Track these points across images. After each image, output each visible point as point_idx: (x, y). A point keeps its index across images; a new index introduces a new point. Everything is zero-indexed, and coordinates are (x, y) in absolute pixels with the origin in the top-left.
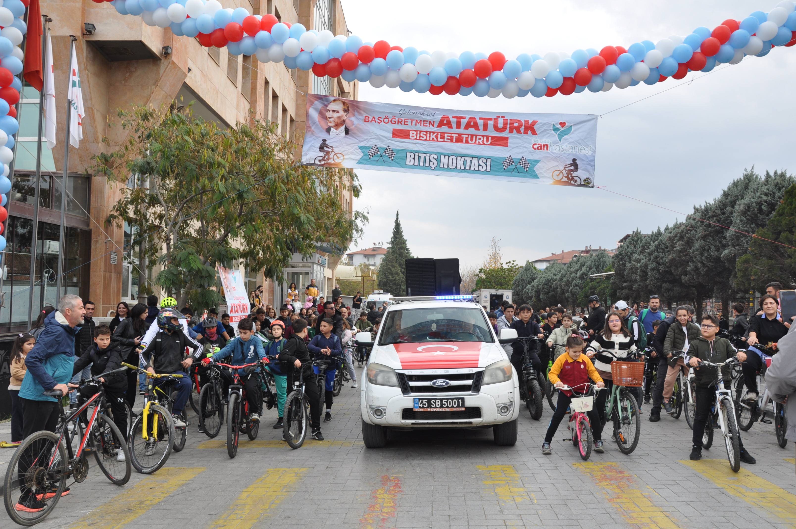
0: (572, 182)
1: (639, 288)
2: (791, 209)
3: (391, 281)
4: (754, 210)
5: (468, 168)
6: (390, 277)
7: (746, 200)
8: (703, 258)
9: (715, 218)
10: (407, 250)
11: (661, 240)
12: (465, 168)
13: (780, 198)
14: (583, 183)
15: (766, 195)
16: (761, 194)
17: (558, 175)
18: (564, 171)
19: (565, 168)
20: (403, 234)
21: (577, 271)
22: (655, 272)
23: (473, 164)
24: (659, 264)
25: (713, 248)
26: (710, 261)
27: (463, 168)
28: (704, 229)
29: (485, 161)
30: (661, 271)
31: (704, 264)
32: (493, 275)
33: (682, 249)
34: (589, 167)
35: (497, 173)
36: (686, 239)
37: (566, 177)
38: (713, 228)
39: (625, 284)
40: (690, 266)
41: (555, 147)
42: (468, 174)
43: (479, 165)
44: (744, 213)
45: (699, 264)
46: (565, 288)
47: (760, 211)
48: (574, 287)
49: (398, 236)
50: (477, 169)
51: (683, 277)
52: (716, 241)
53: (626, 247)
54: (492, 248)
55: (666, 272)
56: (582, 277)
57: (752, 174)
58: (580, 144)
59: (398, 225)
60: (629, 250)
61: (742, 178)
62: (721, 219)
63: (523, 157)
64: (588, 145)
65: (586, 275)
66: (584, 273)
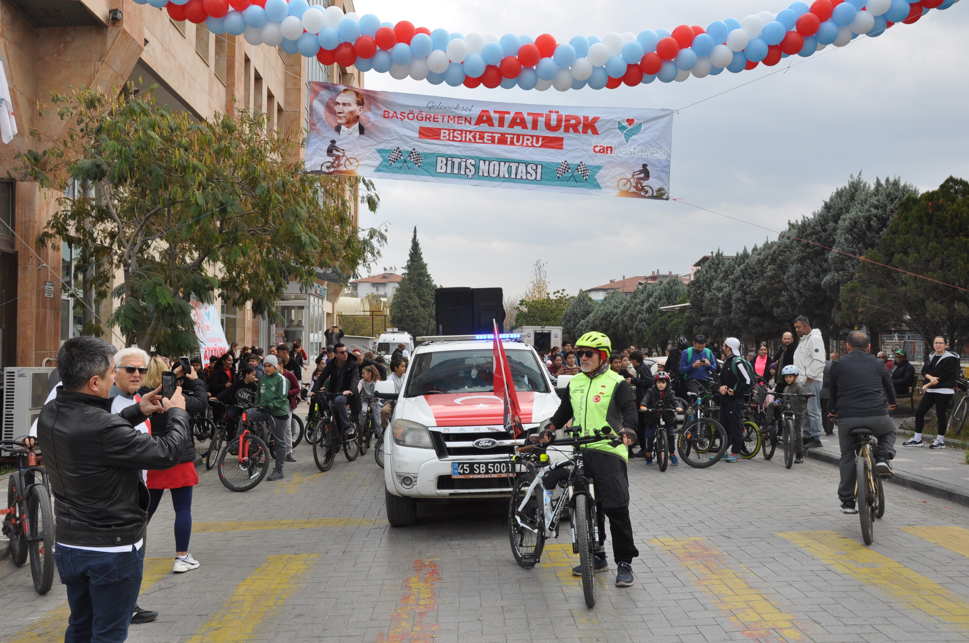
0: (642, 193)
1: (720, 323)
2: (906, 225)
3: (407, 316)
4: (862, 226)
5: (513, 176)
6: (407, 311)
7: (853, 213)
8: (800, 286)
9: (814, 236)
10: (428, 276)
11: (748, 264)
12: (510, 176)
13: (892, 211)
14: (655, 194)
15: (876, 207)
16: (870, 207)
17: (625, 185)
18: (632, 180)
19: (633, 175)
20: (422, 256)
21: (643, 302)
22: (741, 303)
23: (519, 171)
24: (745, 293)
25: (812, 273)
26: (808, 290)
27: (507, 176)
28: (800, 250)
29: (534, 167)
30: (748, 302)
31: (800, 293)
32: (537, 308)
33: (774, 274)
34: (663, 175)
35: (550, 183)
36: (778, 262)
37: (634, 187)
38: (811, 248)
39: (703, 319)
40: (783, 296)
41: (621, 150)
42: (513, 184)
43: (527, 172)
44: (850, 230)
45: (795, 293)
46: (629, 324)
47: (869, 227)
48: (640, 322)
49: (416, 259)
50: (524, 177)
51: (775, 310)
52: (815, 265)
53: (705, 273)
54: (536, 274)
55: (754, 303)
56: (649, 310)
57: (859, 182)
58: (651, 146)
59: (415, 245)
60: (709, 275)
61: (847, 187)
62: (821, 237)
63: (581, 163)
64: (662, 148)
65: (654, 308)
66: (652, 305)
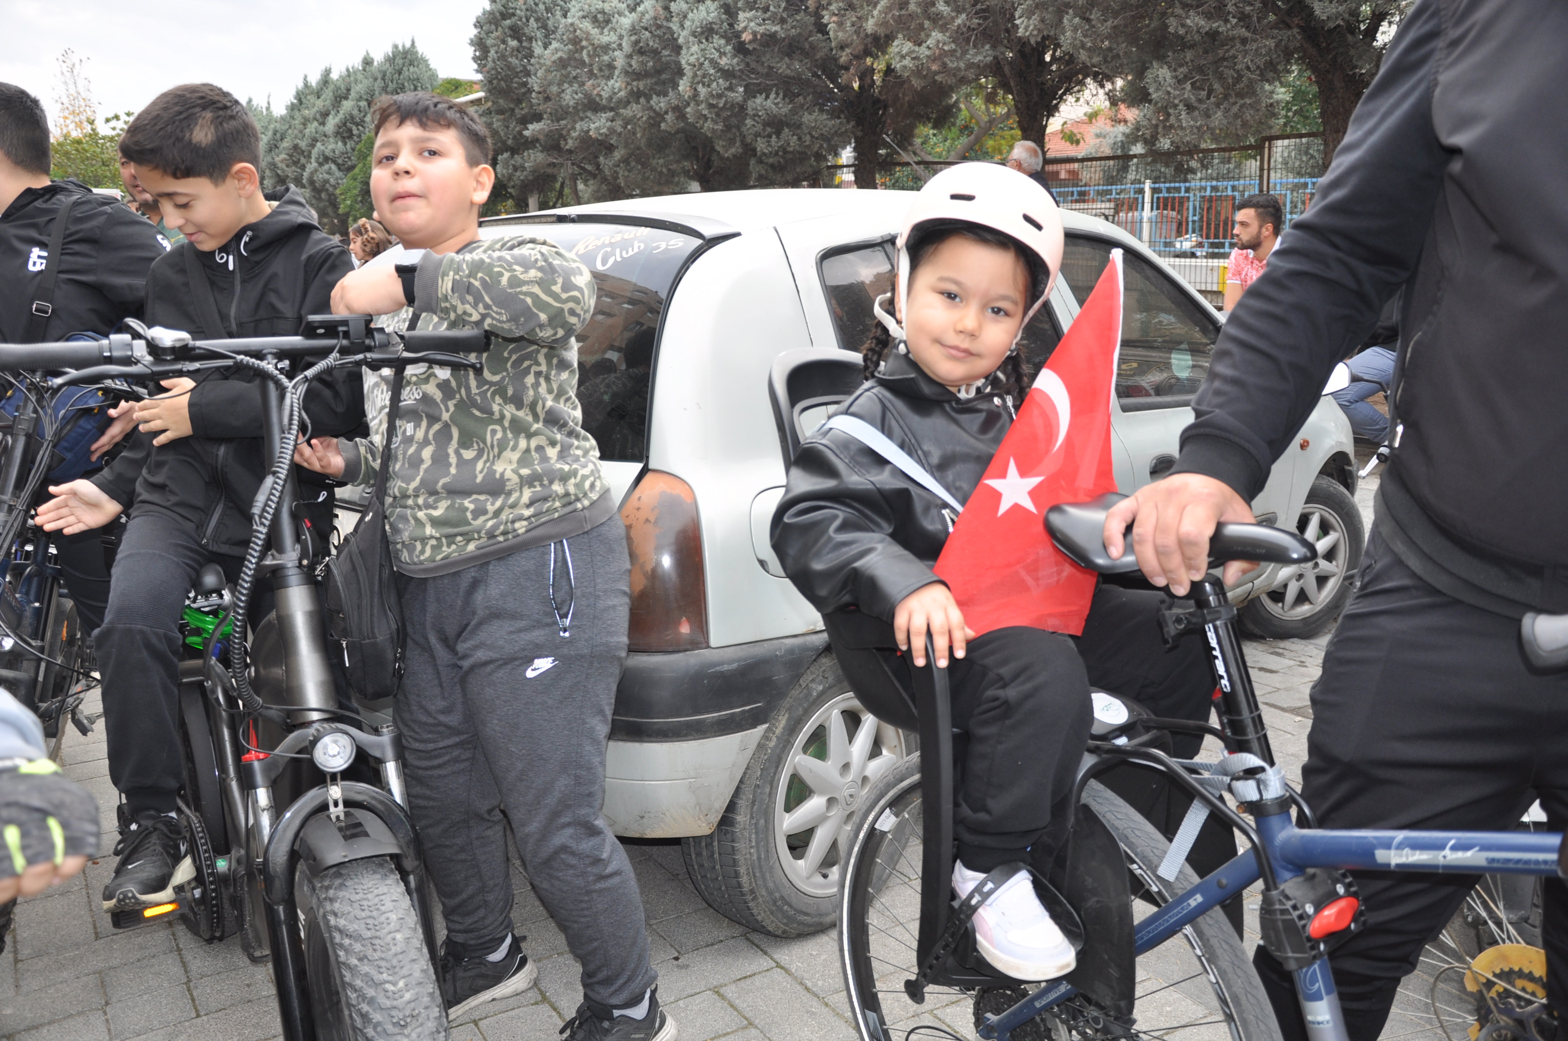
21: (325, 114)
30: (746, 37)
46: (291, 172)
48: (321, 164)
65: (357, 125)
66: (352, 117)
